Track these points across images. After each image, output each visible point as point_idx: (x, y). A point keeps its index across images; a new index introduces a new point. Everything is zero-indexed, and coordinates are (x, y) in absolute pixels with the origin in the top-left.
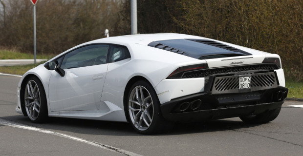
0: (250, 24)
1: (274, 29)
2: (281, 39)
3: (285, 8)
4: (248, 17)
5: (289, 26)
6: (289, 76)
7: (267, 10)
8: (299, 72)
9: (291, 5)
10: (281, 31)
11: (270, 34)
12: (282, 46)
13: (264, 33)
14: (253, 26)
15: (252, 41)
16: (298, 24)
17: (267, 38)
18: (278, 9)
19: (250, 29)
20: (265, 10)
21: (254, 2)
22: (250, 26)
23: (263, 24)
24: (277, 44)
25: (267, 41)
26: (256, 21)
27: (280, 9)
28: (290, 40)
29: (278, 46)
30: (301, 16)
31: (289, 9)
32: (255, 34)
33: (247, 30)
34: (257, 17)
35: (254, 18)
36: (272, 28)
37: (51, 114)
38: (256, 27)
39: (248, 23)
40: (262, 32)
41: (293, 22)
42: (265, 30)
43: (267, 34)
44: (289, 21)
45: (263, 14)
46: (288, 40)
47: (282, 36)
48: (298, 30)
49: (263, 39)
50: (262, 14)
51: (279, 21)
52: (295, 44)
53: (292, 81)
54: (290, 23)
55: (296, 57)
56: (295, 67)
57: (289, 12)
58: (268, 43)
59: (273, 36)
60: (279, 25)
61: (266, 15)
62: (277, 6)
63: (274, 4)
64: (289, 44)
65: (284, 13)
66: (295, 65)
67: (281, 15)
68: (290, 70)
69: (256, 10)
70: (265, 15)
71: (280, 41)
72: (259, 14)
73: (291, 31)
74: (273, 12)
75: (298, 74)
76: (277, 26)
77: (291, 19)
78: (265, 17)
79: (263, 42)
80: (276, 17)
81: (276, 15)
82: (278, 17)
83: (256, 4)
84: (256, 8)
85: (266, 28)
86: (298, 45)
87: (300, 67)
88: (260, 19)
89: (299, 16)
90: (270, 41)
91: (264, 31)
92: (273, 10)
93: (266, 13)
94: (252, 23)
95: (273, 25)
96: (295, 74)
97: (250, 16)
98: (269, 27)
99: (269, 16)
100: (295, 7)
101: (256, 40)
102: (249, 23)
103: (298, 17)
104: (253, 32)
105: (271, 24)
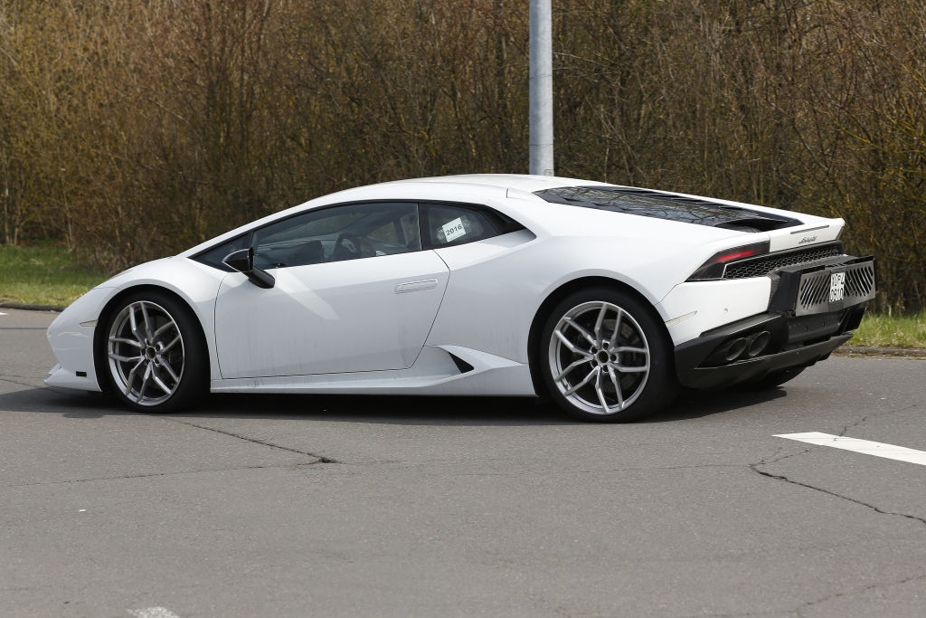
0: (13, 157)
1: (63, 167)
2: (76, 188)
3: (84, 124)
4: (9, 142)
5: (93, 161)
6: (91, 263)
7: (48, 127)
8: (112, 256)
9: (96, 119)
10: (75, 172)
11: (53, 177)
12: (79, 203)
13: (41, 175)
14: (18, 161)
15: (16, 191)
16: (110, 157)
17: (48, 185)
18: (70, 127)
19: (12, 168)
20: (43, 128)
21: (20, 112)
22: (12, 162)
23: (39, 156)
24: (68, 198)
25: (47, 192)
26: (24, 151)
27: (73, 127)
28: (94, 191)
29: (70, 202)
30: (116, 141)
31: (93, 126)
32: (23, 177)
33: (6, 169)
34: (27, 143)
35: (21, 144)
36: (58, 165)
37: (216, 387)
38: (25, 163)
39: (9, 154)
40: (38, 174)
41: (99, 152)
42: (43, 168)
43: (47, 178)
44: (93, 151)
45: (39, 136)
46: (91, 189)
47: (78, 182)
48: (111, 169)
49: (39, 189)
50: (37, 136)
51: (72, 151)
52: (104, 198)
53: (99, 273)
54: (94, 154)
55: (107, 226)
56: (105, 245)
57: (92, 133)
58: (48, 195)
59: (60, 181)
60: (72, 160)
61: (45, 138)
62: (68, 120)
63: (61, 116)
64: (91, 198)
65: (83, 135)
66: (104, 242)
67: (76, 138)
68: (94, 251)
69: (24, 128)
70: (42, 138)
71: (74, 192)
72: (30, 135)
73: (96, 173)
74: (59, 132)
75: (110, 260)
76: (67, 163)
77: (97, 147)
78: (42, 143)
79: (39, 194)
80: (65, 142)
81: (65, 138)
82: (69, 144)
83: (25, 115)
84: (25, 123)
85: (46, 165)
86: (111, 200)
87: (114, 245)
88: (32, 147)
89: (113, 142)
90: (53, 193)
91: (42, 171)
92: (59, 127)
93: (44, 134)
94: (17, 154)
95: (60, 159)
96: (105, 259)
97: (12, 139)
98: (52, 162)
99: (52, 142)
100: (103, 123)
101: (25, 190)
102: (11, 154)
103: (110, 144)
104: (20, 173)
105: (55, 158)
